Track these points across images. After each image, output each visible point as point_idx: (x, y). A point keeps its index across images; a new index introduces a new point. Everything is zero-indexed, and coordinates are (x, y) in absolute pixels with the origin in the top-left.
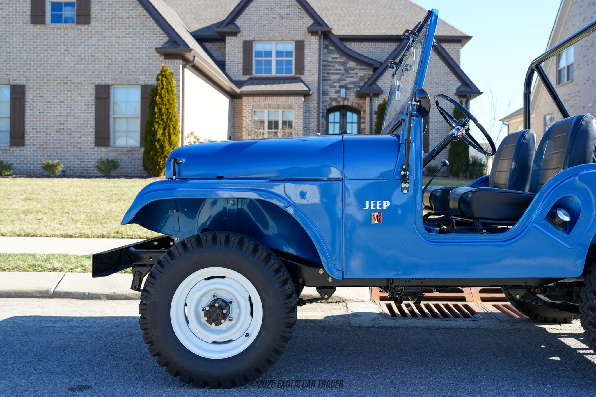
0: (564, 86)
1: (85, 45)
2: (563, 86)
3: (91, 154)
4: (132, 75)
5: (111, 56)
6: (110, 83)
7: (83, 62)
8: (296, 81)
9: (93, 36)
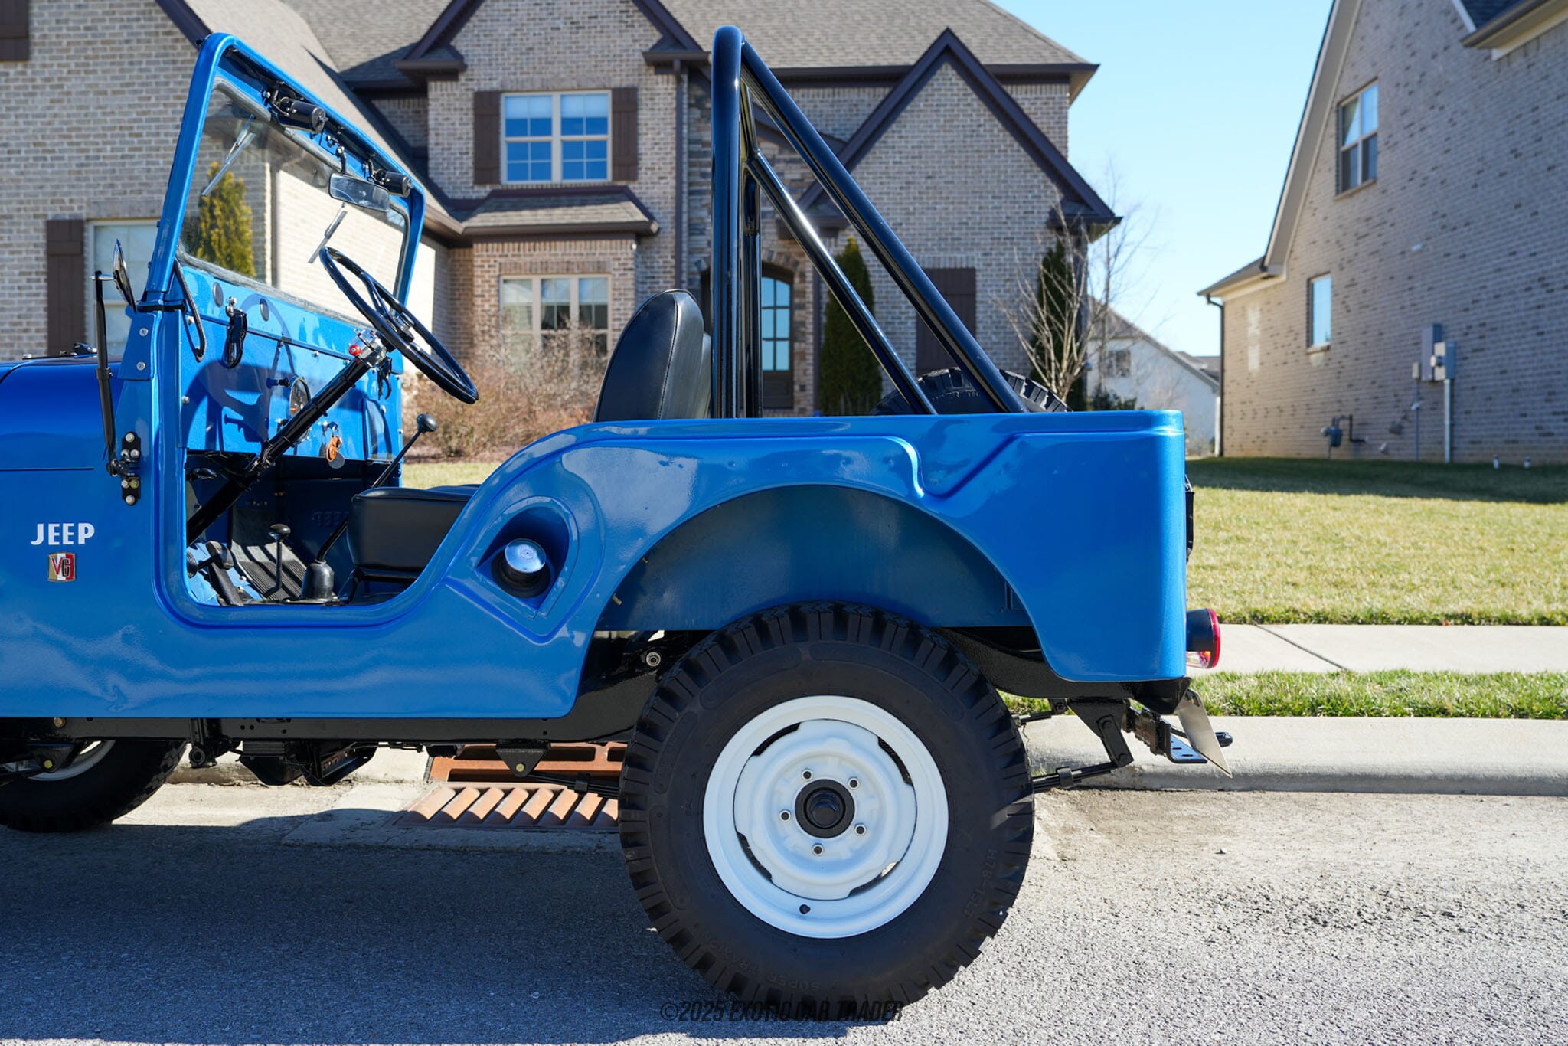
0: (1356, 196)
1: (17, 116)
2: (1351, 195)
4: (140, 192)
5: (86, 143)
6: (84, 214)
7: (13, 162)
8: (617, 196)
9: (38, 91)
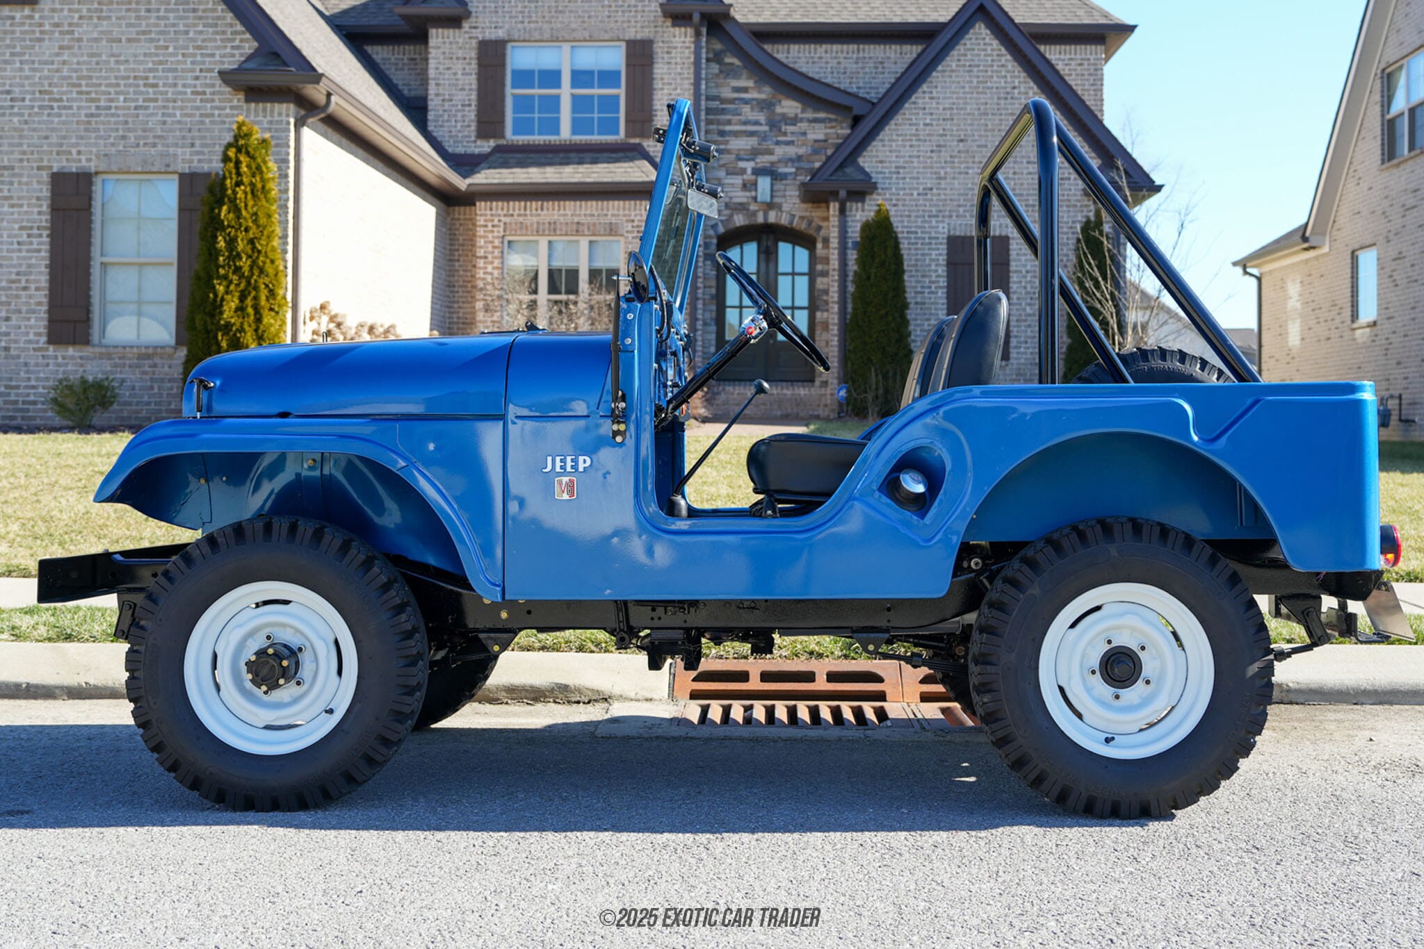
0: (1402, 166)
1: (21, 62)
2: (1398, 165)
3: (37, 365)
4: (155, 145)
5: (96, 92)
6: (92, 167)
7: (16, 110)
8: (630, 154)
9: (47, 37)
